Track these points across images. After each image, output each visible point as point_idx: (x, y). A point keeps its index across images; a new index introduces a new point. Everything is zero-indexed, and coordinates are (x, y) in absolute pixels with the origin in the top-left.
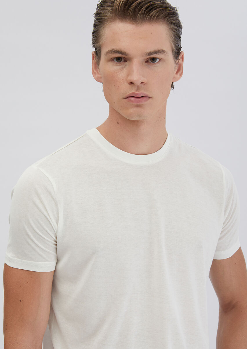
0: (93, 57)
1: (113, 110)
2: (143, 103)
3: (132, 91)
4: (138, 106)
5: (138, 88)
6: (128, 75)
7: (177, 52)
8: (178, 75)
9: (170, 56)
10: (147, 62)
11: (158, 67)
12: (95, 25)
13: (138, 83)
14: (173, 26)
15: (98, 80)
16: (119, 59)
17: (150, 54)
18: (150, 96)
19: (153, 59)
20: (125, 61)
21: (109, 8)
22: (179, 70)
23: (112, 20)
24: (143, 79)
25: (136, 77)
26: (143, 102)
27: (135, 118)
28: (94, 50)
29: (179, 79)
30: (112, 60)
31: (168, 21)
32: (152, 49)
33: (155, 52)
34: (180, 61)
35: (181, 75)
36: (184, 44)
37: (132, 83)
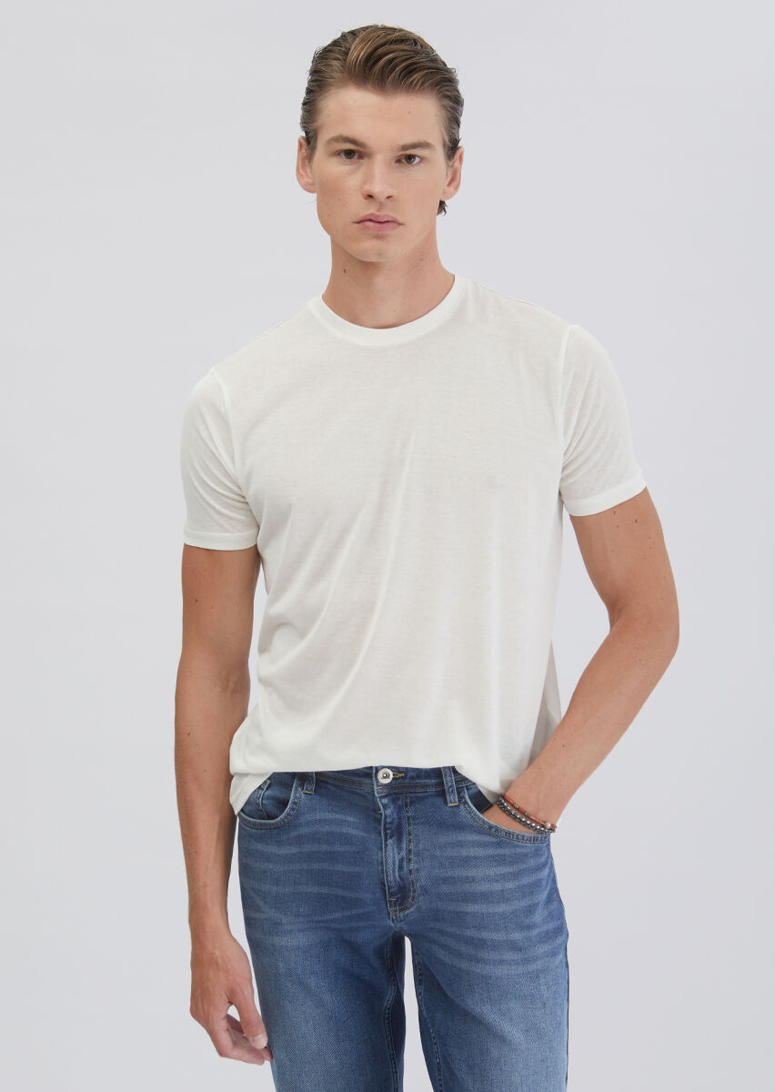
0: (301, 145)
1: (338, 249)
2: (389, 232)
3: (369, 210)
4: (378, 237)
5: (381, 206)
6: (364, 183)
7: (453, 148)
8: (452, 189)
9: (439, 154)
10: (398, 161)
11: (417, 172)
12: (309, 91)
13: (382, 198)
14: (446, 102)
15: (308, 188)
16: (349, 154)
17: (405, 148)
18: (400, 220)
19: (410, 158)
20: (361, 156)
21: (335, 63)
22: (454, 179)
23: (343, 84)
24: (390, 192)
25: (378, 188)
26: (387, 230)
27: (373, 259)
28: (304, 134)
29: (452, 196)
30: (338, 153)
31: (439, 92)
32: (409, 139)
33: (414, 146)
34: (457, 164)
35: (457, 188)
36: (464, 134)
37: (370, 197)
